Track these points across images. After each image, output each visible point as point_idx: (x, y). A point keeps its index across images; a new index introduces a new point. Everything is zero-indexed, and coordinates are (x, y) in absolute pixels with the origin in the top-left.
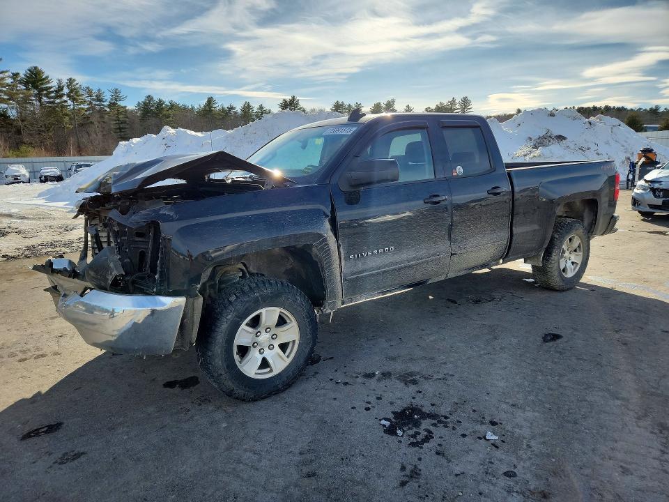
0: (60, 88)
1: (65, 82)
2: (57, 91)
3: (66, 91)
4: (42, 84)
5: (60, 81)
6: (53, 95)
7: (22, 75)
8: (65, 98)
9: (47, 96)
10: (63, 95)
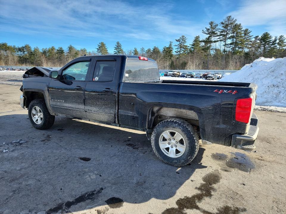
0: (275, 40)
1: (278, 37)
2: (273, 42)
3: (278, 41)
4: (267, 39)
5: (276, 37)
6: (271, 44)
7: (260, 37)
8: (276, 45)
9: (268, 44)
10: (276, 43)
